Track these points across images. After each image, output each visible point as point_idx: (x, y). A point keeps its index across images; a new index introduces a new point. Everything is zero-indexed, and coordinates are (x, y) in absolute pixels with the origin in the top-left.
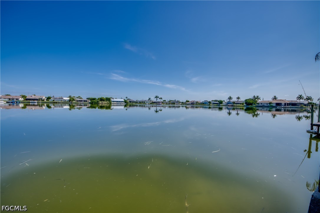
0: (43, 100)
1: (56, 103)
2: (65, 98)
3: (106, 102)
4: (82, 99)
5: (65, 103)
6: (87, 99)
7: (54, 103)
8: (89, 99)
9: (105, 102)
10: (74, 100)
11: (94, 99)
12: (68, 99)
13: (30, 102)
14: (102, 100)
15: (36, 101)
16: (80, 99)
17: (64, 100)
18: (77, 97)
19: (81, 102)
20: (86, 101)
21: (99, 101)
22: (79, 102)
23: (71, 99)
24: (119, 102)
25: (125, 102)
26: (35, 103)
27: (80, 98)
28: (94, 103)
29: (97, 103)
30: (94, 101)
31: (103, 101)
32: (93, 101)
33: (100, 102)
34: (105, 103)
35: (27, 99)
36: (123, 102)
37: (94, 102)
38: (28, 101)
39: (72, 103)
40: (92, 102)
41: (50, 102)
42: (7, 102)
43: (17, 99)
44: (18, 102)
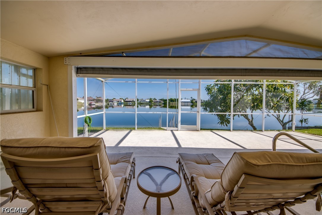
1: (142, 104)
2: (146, 100)
4: (157, 100)
5: (147, 104)
6: (160, 100)
8: (162, 100)
10: (152, 101)
11: (166, 100)
12: (149, 100)
14: (172, 100)
15: (131, 103)
16: (155, 101)
17: (146, 101)
18: (153, 99)
20: (161, 102)
22: (156, 103)
24: (186, 102)
25: (192, 102)
31: (173, 102)
32: (165, 102)
33: (171, 103)
34: (174, 104)
35: (126, 101)
36: (189, 102)
38: (126, 103)
39: (151, 103)
42: (117, 104)
43: (121, 101)
44: (121, 104)
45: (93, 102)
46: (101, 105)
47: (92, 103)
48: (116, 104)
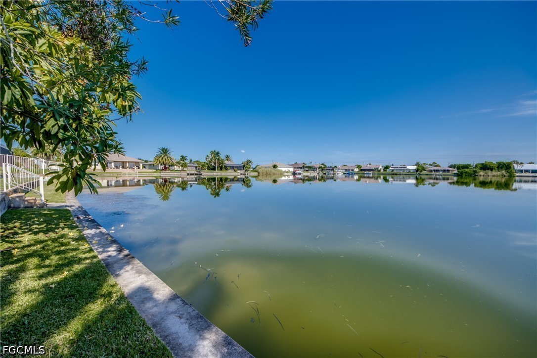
0: (380, 171)
1: (396, 174)
2: (409, 167)
3: (499, 173)
4: (440, 167)
5: (409, 174)
6: (451, 167)
7: (393, 174)
8: (454, 168)
9: (495, 173)
10: (424, 169)
11: (466, 167)
12: (415, 167)
13: (364, 174)
14: (485, 167)
15: (371, 172)
16: (436, 168)
17: (408, 169)
18: (430, 165)
19: (438, 173)
20: (448, 171)
21: (478, 170)
22: (433, 173)
23: (420, 168)
26: (370, 174)
27: (436, 166)
28: (464, 175)
29: (474, 175)
30: (466, 170)
31: (490, 171)
32: (463, 170)
33: (482, 173)
34: (494, 176)
35: (361, 170)
37: (466, 172)
38: (363, 172)
39: (420, 174)
40: (462, 173)
41: (388, 173)
42: (344, 174)
43: (352, 170)
44: (353, 174)
45: (299, 169)
46: (312, 175)
47: (296, 171)
48: (340, 174)
